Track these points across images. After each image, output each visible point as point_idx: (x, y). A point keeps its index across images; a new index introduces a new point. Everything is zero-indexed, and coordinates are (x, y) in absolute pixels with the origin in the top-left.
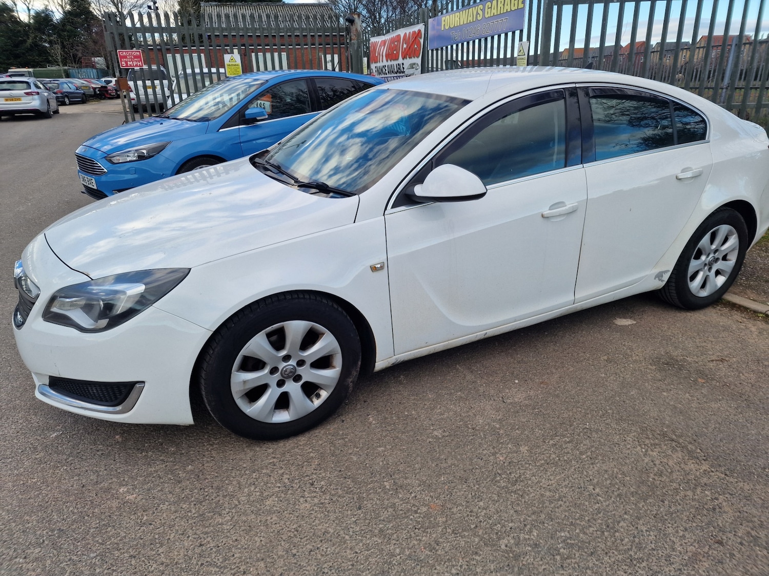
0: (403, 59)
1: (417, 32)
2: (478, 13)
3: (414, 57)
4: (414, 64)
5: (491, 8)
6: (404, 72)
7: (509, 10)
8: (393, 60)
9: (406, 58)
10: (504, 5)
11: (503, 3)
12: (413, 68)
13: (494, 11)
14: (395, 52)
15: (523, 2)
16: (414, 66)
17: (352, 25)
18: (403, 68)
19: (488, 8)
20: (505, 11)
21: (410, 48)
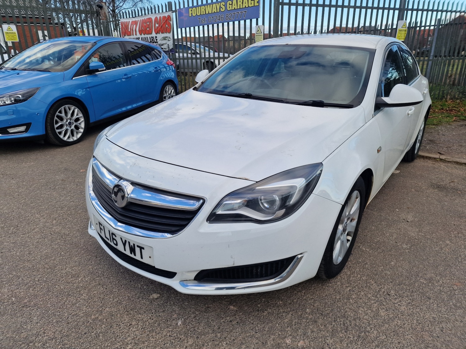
0: (156, 34)
1: (167, 17)
2: (220, 7)
3: (166, 33)
4: (167, 37)
5: (232, 4)
6: (157, 42)
7: (247, 6)
8: (147, 34)
9: (159, 33)
10: (243, 3)
11: (241, 2)
12: (165, 40)
13: (235, 6)
14: (148, 29)
15: (258, 2)
16: (166, 39)
17: (101, 9)
18: (157, 40)
19: (230, 5)
20: (244, 7)
21: (162, 27)
